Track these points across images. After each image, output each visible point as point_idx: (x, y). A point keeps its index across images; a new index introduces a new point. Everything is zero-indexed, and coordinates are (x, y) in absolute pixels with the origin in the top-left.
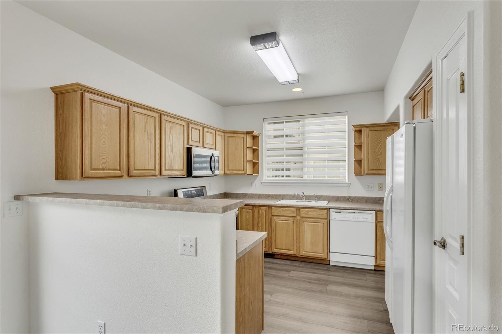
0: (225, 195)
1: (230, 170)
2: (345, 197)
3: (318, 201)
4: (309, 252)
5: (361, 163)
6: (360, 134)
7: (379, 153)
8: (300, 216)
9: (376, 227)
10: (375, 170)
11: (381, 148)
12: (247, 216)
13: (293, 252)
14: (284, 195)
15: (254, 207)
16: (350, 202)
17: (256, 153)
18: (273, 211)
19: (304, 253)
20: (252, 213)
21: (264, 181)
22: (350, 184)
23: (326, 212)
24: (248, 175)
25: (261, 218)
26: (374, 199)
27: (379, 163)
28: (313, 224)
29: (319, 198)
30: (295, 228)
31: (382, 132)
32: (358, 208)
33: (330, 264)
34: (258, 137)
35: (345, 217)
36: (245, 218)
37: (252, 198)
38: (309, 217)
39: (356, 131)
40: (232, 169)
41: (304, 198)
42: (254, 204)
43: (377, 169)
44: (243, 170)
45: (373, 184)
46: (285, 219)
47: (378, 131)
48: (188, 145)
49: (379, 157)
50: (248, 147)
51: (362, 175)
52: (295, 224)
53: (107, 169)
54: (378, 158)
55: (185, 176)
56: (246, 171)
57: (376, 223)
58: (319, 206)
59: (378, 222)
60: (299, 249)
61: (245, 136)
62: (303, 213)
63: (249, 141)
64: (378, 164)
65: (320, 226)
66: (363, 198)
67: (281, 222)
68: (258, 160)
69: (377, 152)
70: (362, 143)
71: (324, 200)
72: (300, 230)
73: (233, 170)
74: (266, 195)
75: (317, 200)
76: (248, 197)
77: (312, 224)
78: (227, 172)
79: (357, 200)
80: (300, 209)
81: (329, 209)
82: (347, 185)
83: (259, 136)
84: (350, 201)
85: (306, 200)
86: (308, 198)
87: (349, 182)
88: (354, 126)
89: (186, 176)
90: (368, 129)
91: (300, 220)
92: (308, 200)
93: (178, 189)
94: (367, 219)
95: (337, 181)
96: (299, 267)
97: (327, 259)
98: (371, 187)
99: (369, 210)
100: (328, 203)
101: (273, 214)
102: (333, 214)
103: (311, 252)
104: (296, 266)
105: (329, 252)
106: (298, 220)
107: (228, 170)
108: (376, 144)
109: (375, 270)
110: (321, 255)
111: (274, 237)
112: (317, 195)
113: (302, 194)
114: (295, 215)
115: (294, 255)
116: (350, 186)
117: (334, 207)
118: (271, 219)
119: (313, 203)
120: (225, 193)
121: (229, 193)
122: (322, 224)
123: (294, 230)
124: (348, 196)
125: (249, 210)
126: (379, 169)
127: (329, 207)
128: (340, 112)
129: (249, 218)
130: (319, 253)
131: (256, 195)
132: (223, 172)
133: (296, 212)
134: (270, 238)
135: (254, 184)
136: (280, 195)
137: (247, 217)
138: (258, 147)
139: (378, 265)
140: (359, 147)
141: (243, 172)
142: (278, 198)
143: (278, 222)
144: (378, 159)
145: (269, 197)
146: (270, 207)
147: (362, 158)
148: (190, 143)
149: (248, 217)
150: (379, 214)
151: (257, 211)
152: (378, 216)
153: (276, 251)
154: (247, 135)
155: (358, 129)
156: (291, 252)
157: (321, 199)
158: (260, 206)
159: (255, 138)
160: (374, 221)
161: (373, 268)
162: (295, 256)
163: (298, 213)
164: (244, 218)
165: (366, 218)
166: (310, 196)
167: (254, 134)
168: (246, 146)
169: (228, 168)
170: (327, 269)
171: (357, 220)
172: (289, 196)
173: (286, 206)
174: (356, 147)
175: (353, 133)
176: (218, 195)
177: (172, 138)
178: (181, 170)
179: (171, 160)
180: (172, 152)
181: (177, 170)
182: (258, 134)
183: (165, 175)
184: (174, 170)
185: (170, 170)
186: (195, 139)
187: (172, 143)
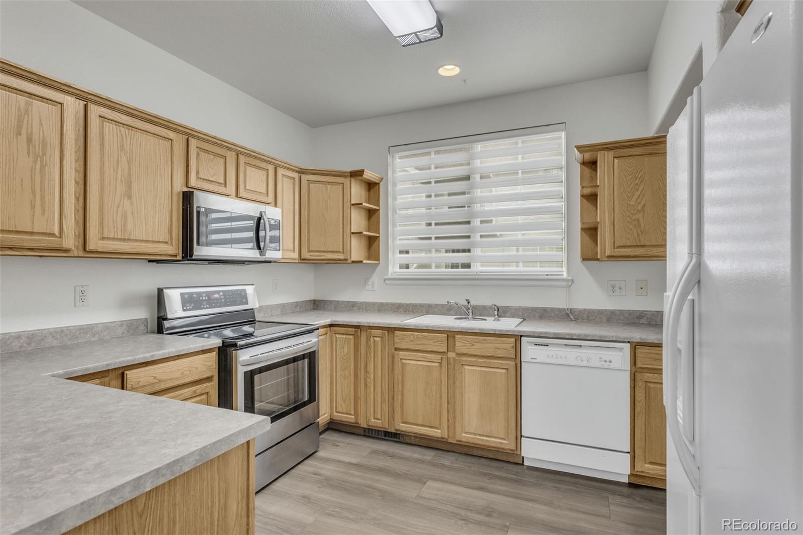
0: (314, 303)
1: (312, 251)
2: (560, 310)
3: (499, 318)
4: (475, 434)
5: (597, 235)
6: (594, 170)
7: (640, 207)
8: (454, 352)
9: (633, 382)
10: (629, 247)
11: (644, 195)
12: (344, 348)
13: (440, 431)
14: (430, 306)
15: (359, 330)
16: (572, 320)
17: (374, 218)
18: (396, 340)
19: (464, 435)
20: (354, 342)
21: (389, 276)
22: (572, 280)
23: (513, 344)
24: (353, 262)
25: (372, 355)
26: (627, 315)
27: (639, 232)
28: (484, 371)
29: (501, 312)
30: (445, 379)
31: (646, 158)
32: (587, 336)
33: (523, 464)
34: (377, 187)
35: (557, 357)
36: (341, 353)
37: (367, 311)
38: (474, 353)
39: (583, 163)
40: (317, 250)
41: (470, 311)
42: (358, 322)
43: (635, 244)
44: (343, 253)
45: (625, 280)
46: (422, 357)
47: (636, 158)
48: (187, 187)
49: (640, 216)
50: (353, 205)
51: (598, 260)
52: (443, 370)
54: (635, 220)
55: (176, 256)
56: (349, 253)
57: (633, 372)
58: (498, 330)
59: (638, 370)
60: (451, 426)
61: (346, 181)
62: (461, 344)
63: (357, 192)
64: (635, 235)
65: (500, 374)
66: (600, 312)
67: (415, 364)
68: (379, 233)
69: (633, 205)
70: (597, 186)
71: (513, 317)
72: (454, 383)
73: (319, 251)
74: (393, 304)
75: (499, 316)
76: (359, 309)
77: (481, 371)
78: (306, 256)
79: (589, 317)
80: (454, 336)
81: (521, 336)
82: (564, 283)
83: (381, 184)
84: (572, 317)
85: (476, 315)
86: (479, 312)
87: (569, 276)
88: (579, 148)
89: (179, 258)
90: (611, 154)
91: (454, 360)
92: (480, 315)
93: (164, 288)
94: (610, 362)
95: (543, 275)
96: (450, 468)
97: (515, 453)
98: (620, 288)
99: (614, 339)
100: (522, 322)
101: (398, 347)
102: (529, 347)
103: (480, 435)
104: (443, 466)
105: (521, 436)
106: (452, 361)
107: (310, 251)
108: (631, 186)
109: (631, 485)
110: (501, 443)
111: (400, 397)
112: (499, 304)
113: (466, 303)
114: (444, 349)
115: (441, 440)
116: (570, 286)
117: (530, 332)
118: (393, 357)
119: (490, 324)
120: (314, 300)
121: (322, 300)
122: (504, 371)
123: (443, 383)
124: (568, 307)
125: (347, 336)
126: (638, 244)
127: (520, 332)
128: (549, 125)
129: (348, 353)
130: (499, 440)
131: (374, 304)
132: (296, 255)
133: (445, 341)
134: (390, 398)
135: (370, 283)
136: (421, 306)
137: (343, 352)
138: (378, 205)
139: (638, 473)
140: (591, 198)
141: (341, 257)
142: (417, 312)
143: (409, 364)
144: (636, 222)
145: (400, 310)
146: (391, 330)
147: (599, 220)
148: (193, 182)
149: (346, 350)
150: (639, 350)
151: (365, 339)
152: (639, 354)
153: (403, 427)
154: (352, 179)
155: (588, 156)
156: (436, 433)
157: (507, 314)
158: (371, 328)
159: (372, 186)
160: (629, 368)
161: (625, 480)
162: (444, 440)
163: (451, 345)
164: (338, 353)
165: (608, 360)
166: (484, 307)
167: (364, 176)
168: (349, 201)
169: (309, 247)
170: (514, 477)
171: (585, 363)
172: (440, 308)
173: (425, 328)
174: (585, 201)
175: (577, 168)
176: (296, 304)
177: (129, 162)
178: (162, 242)
179: (124, 217)
180: (126, 198)
181: (147, 241)
182: (378, 178)
183: (100, 250)
184: (137, 241)
185: (120, 240)
186: (211, 176)
187: (129, 174)
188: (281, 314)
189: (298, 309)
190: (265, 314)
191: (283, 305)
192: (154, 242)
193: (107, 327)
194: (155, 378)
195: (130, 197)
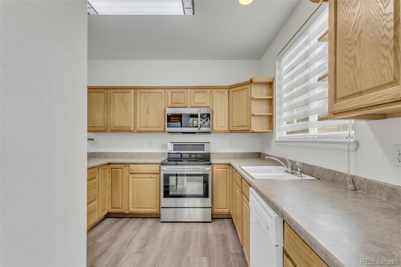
0: (259, 154)
21: (277, 139)
38: (244, 193)
40: (236, 126)
41: (290, 164)
44: (247, 126)
48: (168, 107)
50: (252, 99)
53: (96, 127)
55: (164, 131)
56: (250, 126)
63: (254, 91)
68: (273, 113)
77: (246, 207)
78: (231, 129)
80: (242, 179)
83: (274, 81)
107: (233, 127)
114: (241, 187)
132: (226, 129)
138: (273, 96)
148: (170, 105)
154: (252, 84)
157: (314, 173)
163: (242, 184)
165: (268, 226)
168: (250, 97)
169: (232, 125)
171: (261, 223)
176: (245, 154)
177: (148, 104)
178: (159, 127)
179: (147, 120)
180: (147, 114)
181: (153, 127)
182: (271, 79)
183: (140, 130)
184: (150, 127)
185: (146, 127)
186: (177, 101)
187: (148, 107)
188: (234, 158)
189: (246, 156)
190: (222, 157)
191: (235, 153)
192: (156, 127)
193: (157, 154)
194: (138, 168)
195: (148, 114)
